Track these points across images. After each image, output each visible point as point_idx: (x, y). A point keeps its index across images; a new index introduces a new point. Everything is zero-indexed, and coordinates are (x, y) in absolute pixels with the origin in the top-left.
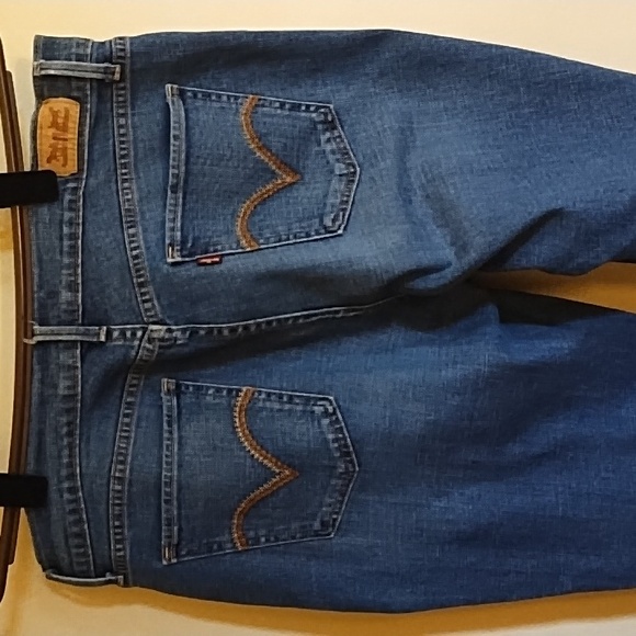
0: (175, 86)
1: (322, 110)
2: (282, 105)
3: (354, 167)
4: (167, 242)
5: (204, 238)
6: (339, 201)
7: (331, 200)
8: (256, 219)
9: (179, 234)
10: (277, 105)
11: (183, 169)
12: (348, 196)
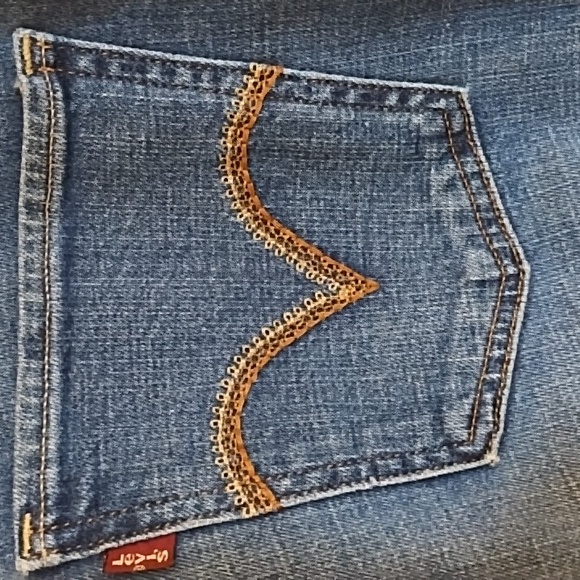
0: (40, 36)
1: (442, 103)
2: (339, 92)
3: (516, 262)
4: (19, 501)
5: (127, 475)
6: (478, 359)
7: (458, 357)
8: (268, 405)
9: (52, 472)
10: (326, 93)
11: (56, 289)
12: (504, 345)
